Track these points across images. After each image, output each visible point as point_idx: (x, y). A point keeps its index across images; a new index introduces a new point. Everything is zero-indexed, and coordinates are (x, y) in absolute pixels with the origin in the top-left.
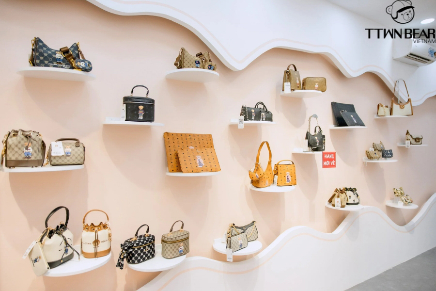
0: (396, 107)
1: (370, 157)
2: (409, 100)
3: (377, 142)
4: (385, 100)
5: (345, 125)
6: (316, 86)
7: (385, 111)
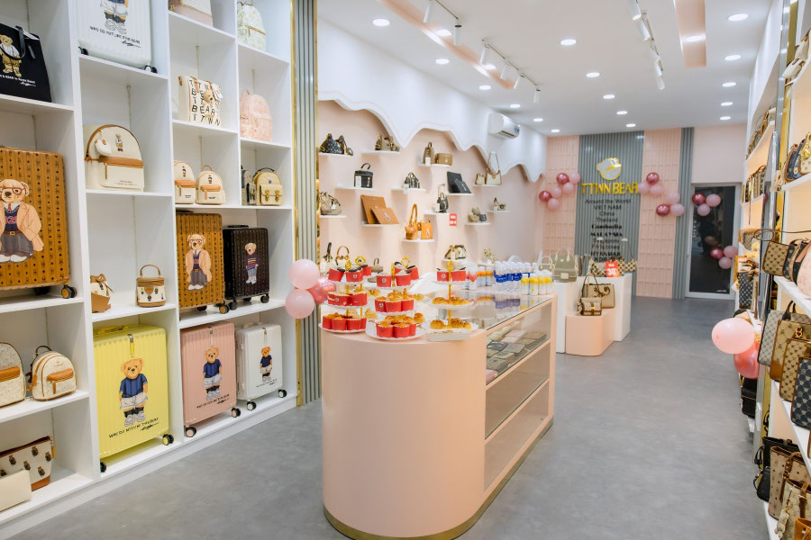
0: (489, 176)
1: (470, 220)
2: (499, 172)
3: (475, 208)
4: (481, 171)
5: (458, 192)
6: (446, 161)
7: (481, 180)
